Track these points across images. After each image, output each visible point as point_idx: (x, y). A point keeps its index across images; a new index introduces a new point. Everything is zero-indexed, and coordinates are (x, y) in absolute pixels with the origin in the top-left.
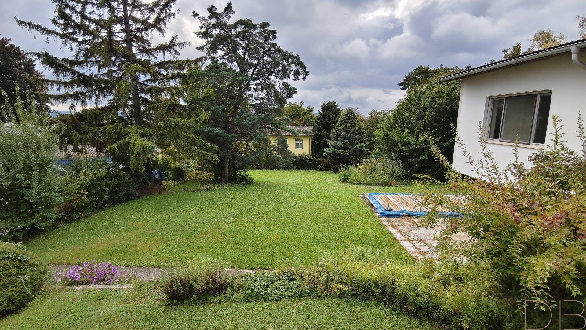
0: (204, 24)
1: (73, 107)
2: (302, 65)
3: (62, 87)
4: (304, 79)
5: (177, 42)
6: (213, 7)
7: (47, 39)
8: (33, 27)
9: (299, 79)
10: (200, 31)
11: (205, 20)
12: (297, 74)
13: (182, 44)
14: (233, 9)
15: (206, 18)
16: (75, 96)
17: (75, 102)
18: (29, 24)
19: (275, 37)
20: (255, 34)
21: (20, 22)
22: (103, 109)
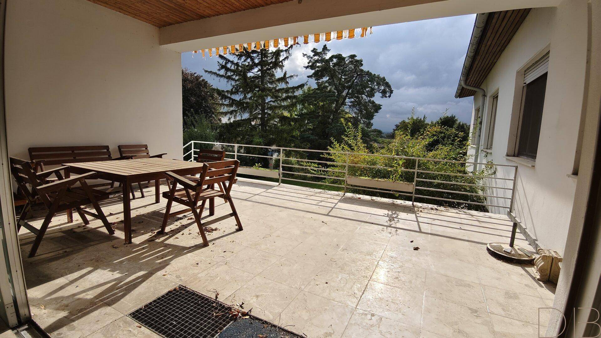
0: (310, 60)
1: (229, 119)
2: (387, 85)
3: (225, 107)
4: (390, 96)
5: (287, 76)
6: (314, 49)
7: (220, 80)
8: (213, 74)
9: (386, 97)
10: (308, 65)
11: (311, 58)
12: (384, 93)
13: (291, 76)
14: (328, 48)
15: (312, 56)
16: (231, 113)
17: (230, 116)
18: (211, 72)
19: (362, 65)
20: (347, 63)
21: (206, 71)
22: (244, 120)
